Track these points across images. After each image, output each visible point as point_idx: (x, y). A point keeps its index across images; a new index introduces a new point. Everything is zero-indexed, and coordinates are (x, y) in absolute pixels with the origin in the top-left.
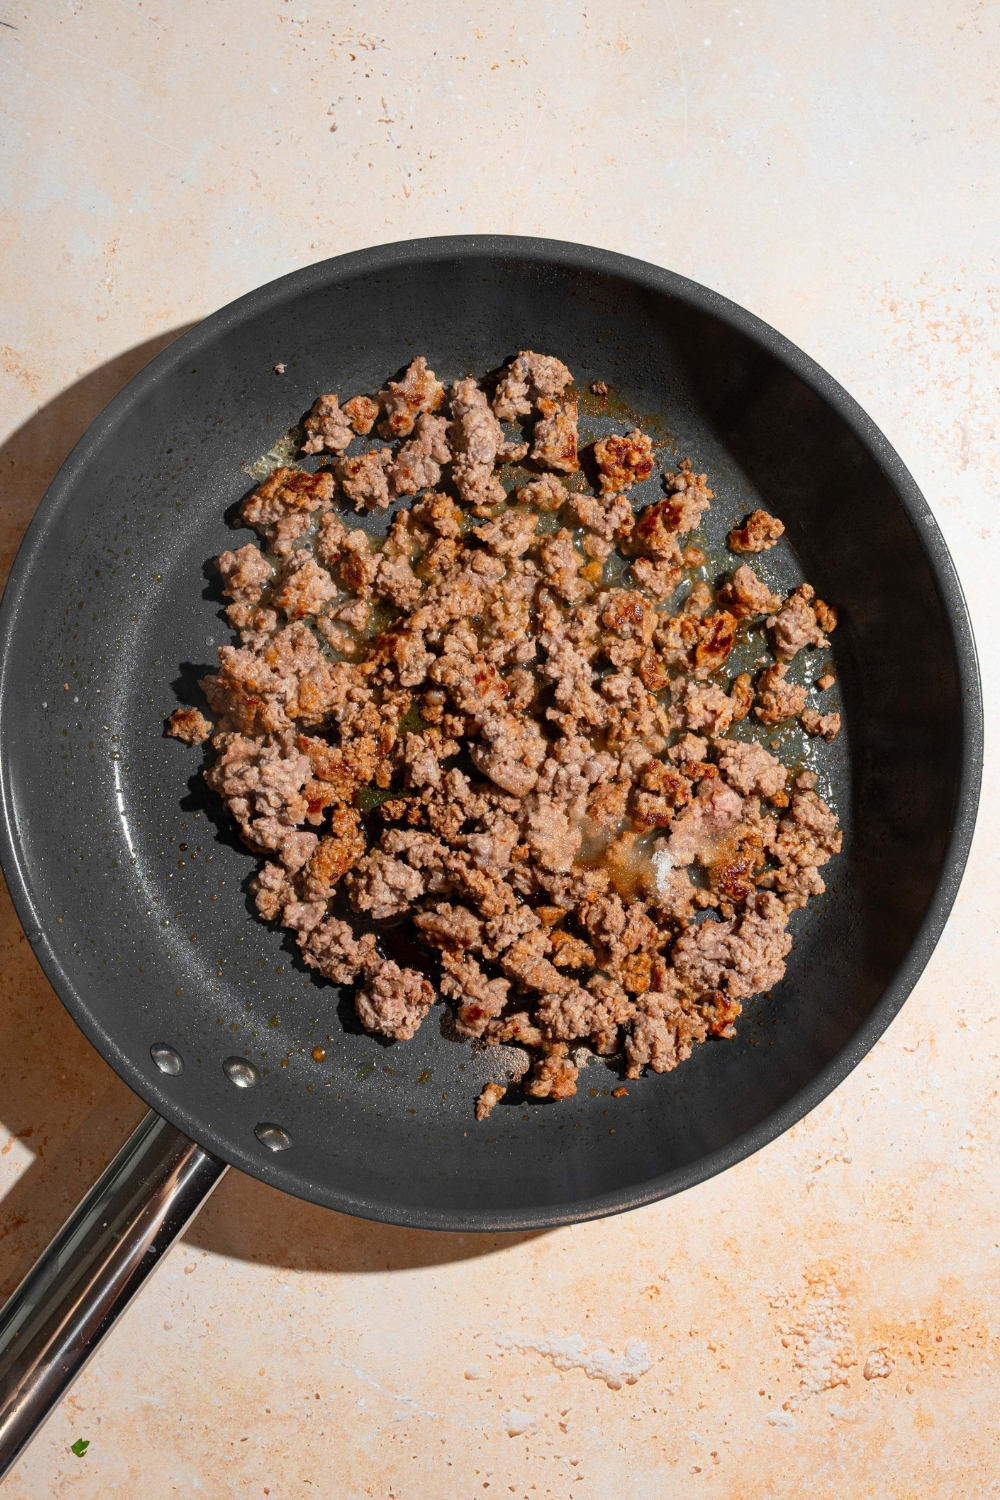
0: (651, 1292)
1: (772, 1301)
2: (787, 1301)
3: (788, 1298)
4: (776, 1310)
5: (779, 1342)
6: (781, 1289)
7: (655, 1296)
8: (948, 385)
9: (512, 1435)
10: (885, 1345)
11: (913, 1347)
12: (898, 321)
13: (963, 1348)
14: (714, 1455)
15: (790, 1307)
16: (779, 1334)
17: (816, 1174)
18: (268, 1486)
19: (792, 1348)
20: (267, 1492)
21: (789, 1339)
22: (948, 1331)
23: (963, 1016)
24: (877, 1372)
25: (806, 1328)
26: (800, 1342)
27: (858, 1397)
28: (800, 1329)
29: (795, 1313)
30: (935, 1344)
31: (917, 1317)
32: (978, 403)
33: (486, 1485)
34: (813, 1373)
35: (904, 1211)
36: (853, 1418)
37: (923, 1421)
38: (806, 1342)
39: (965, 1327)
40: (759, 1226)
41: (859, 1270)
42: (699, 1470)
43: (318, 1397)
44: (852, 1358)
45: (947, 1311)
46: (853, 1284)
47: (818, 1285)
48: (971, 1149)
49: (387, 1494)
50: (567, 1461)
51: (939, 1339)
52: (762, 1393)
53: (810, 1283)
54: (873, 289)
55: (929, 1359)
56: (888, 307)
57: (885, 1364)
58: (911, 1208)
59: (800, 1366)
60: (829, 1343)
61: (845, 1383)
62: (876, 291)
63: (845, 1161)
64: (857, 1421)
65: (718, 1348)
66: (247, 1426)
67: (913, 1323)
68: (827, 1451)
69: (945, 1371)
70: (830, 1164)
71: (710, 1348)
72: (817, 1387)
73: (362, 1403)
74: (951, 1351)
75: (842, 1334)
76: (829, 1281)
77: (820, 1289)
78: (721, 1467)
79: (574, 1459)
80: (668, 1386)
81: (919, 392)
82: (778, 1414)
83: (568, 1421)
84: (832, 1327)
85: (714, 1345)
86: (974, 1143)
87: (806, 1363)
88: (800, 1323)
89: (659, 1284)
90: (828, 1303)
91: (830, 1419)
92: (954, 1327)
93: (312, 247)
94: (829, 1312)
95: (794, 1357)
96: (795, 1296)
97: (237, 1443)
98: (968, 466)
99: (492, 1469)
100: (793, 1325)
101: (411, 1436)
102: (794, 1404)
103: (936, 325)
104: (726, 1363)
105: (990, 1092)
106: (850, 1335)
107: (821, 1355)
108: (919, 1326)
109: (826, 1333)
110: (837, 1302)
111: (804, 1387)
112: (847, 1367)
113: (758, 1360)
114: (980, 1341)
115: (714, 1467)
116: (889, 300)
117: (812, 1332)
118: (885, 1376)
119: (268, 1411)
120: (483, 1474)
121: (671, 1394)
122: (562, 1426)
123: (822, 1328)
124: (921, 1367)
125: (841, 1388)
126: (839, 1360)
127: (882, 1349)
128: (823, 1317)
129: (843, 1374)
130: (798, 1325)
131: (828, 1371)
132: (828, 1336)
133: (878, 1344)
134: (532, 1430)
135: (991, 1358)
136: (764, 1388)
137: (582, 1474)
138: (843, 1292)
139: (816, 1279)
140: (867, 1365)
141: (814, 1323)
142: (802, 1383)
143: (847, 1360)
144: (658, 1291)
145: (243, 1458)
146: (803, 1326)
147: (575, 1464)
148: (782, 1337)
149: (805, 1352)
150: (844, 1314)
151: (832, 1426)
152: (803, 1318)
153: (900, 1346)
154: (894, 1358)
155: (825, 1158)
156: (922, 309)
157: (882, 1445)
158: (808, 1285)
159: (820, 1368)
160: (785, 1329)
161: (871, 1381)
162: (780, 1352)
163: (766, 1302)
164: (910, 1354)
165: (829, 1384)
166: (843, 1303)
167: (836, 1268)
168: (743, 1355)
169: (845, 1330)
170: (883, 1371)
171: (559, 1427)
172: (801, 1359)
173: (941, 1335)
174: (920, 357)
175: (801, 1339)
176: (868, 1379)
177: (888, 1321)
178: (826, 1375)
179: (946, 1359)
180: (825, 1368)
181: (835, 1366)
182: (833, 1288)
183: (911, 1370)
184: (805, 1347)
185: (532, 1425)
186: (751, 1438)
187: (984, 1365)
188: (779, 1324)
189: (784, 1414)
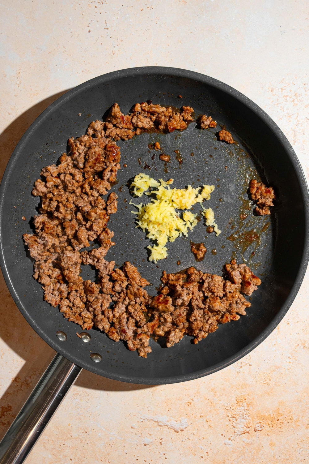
0: (188, 404)
1: (226, 407)
2: (231, 408)
3: (231, 406)
4: (227, 410)
5: (228, 420)
6: (229, 404)
7: (189, 405)
8: (290, 117)
9: (145, 445)
10: (261, 421)
11: (270, 422)
12: (274, 95)
13: (285, 422)
14: (207, 453)
15: (231, 409)
16: (228, 417)
17: (241, 369)
18: (71, 458)
19: (232, 421)
20: (71, 460)
21: (231, 419)
22: (281, 418)
23: (288, 321)
24: (258, 429)
25: (236, 416)
26: (234, 420)
27: (252, 437)
28: (234, 416)
29: (233, 411)
30: (277, 421)
31: (271, 413)
32: (300, 122)
33: (137, 460)
34: (238, 429)
35: (268, 381)
36: (250, 443)
37: (272, 444)
38: (236, 420)
39: (286, 416)
40: (222, 384)
41: (253, 399)
42: (202, 457)
43: (86, 432)
44: (251, 425)
45: (281, 412)
46: (251, 403)
47: (240, 403)
48: (290, 362)
49: (107, 461)
50: (162, 453)
51: (278, 420)
52: (222, 435)
53: (238, 402)
54: (266, 84)
55: (275, 426)
56: (270, 90)
57: (261, 427)
58: (270, 380)
59: (234, 427)
60: (243, 420)
61: (248, 432)
62: (267, 85)
63: (250, 365)
64: (252, 444)
65: (209, 421)
66: (65, 440)
67: (270, 415)
68: (242, 452)
69: (280, 429)
70: (245, 366)
71: (206, 421)
72: (239, 434)
73: (99, 434)
74: (281, 424)
75: (247, 418)
76: (244, 402)
77: (241, 404)
78: (209, 457)
79: (164, 453)
80: (193, 432)
81: (280, 119)
82: (227, 441)
83: (162, 441)
84: (245, 416)
85: (208, 420)
86: (291, 360)
87: (236, 426)
88: (235, 414)
89: (191, 401)
90: (243, 408)
91: (243, 443)
92: (283, 416)
93: (83, 71)
94: (244, 411)
95: (232, 424)
96: (233, 406)
97: (62, 445)
98: (295, 143)
99: (138, 455)
100: (232, 415)
101: (114, 445)
102: (232, 438)
103: (287, 96)
104: (211, 425)
105: (296, 345)
106: (250, 418)
107: (241, 424)
108: (272, 416)
109: (242, 417)
110: (246, 408)
111: (235, 433)
112: (249, 428)
113: (221, 425)
114: (291, 421)
115: (207, 456)
116: (271, 88)
117: (238, 417)
118: (261, 431)
119: (71, 436)
120: (136, 456)
121: (194, 434)
122: (161, 443)
123: (241, 416)
124: (272, 428)
125: (247, 434)
126: (246, 425)
127: (260, 423)
128: (242, 413)
129: (248, 430)
130: (234, 415)
131: (243, 429)
132: (243, 418)
133: (259, 421)
134: (151, 444)
135: (294, 426)
136: (223, 433)
137: (166, 457)
138: (248, 405)
139: (240, 401)
140: (255, 427)
141: (239, 414)
142: (235, 432)
143: (249, 426)
144: (190, 404)
145: (64, 449)
146: (235, 415)
147: (164, 454)
148: (229, 418)
149: (236, 423)
150: (248, 412)
151: (244, 445)
152: (235, 413)
153: (266, 422)
154: (264, 425)
155: (243, 364)
156: (282, 91)
157: (259, 451)
158: (237, 403)
159: (240, 428)
160: (230, 416)
161: (256, 432)
162: (228, 423)
163: (224, 407)
164: (269, 424)
165: (243, 433)
166: (248, 408)
167: (246, 398)
168: (216, 423)
169: (248, 417)
170: (260, 429)
171: (159, 443)
172: (234, 425)
173: (279, 418)
174: (281, 107)
175: (235, 419)
176: (255, 432)
177: (262, 414)
178: (242, 430)
179: (280, 426)
180: (242, 428)
181: (245, 427)
182: (245, 404)
183: (269, 429)
184: (236, 421)
185: (151, 442)
186: (219, 448)
187: (292, 428)
188: (228, 414)
189: (229, 441)
